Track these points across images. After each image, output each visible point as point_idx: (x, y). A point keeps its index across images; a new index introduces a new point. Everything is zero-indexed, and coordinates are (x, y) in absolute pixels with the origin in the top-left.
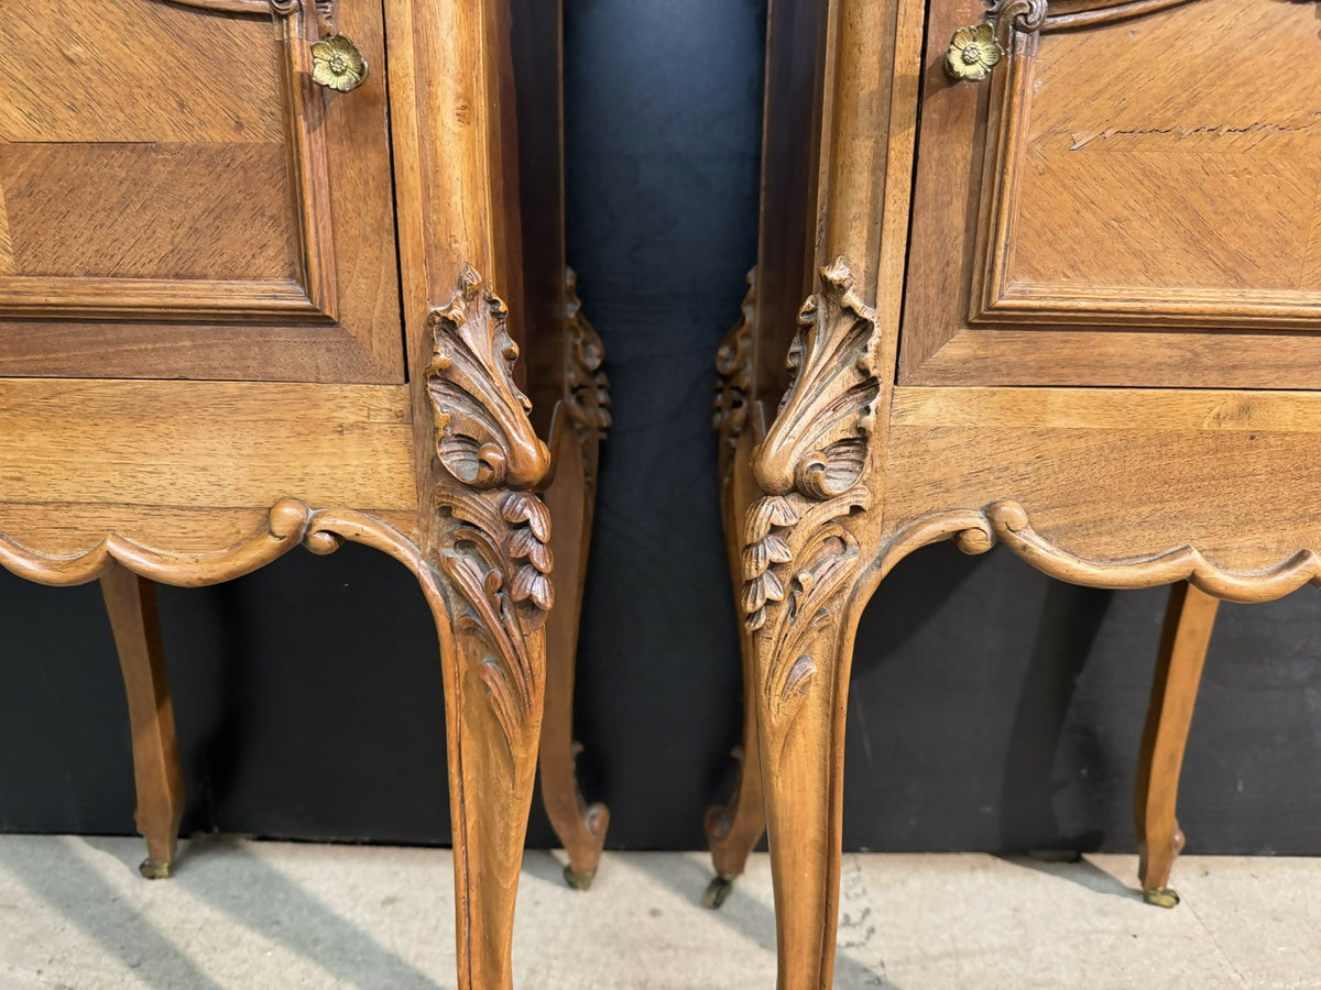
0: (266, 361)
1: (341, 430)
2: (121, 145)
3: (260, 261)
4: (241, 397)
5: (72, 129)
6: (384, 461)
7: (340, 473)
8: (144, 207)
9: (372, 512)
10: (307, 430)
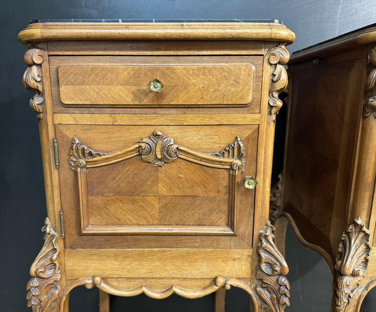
0: (218, 244)
1: (234, 260)
2: (189, 196)
3: (220, 221)
4: (211, 252)
5: (178, 192)
6: (244, 267)
7: (233, 270)
8: (193, 210)
9: (239, 279)
10: (225, 260)
